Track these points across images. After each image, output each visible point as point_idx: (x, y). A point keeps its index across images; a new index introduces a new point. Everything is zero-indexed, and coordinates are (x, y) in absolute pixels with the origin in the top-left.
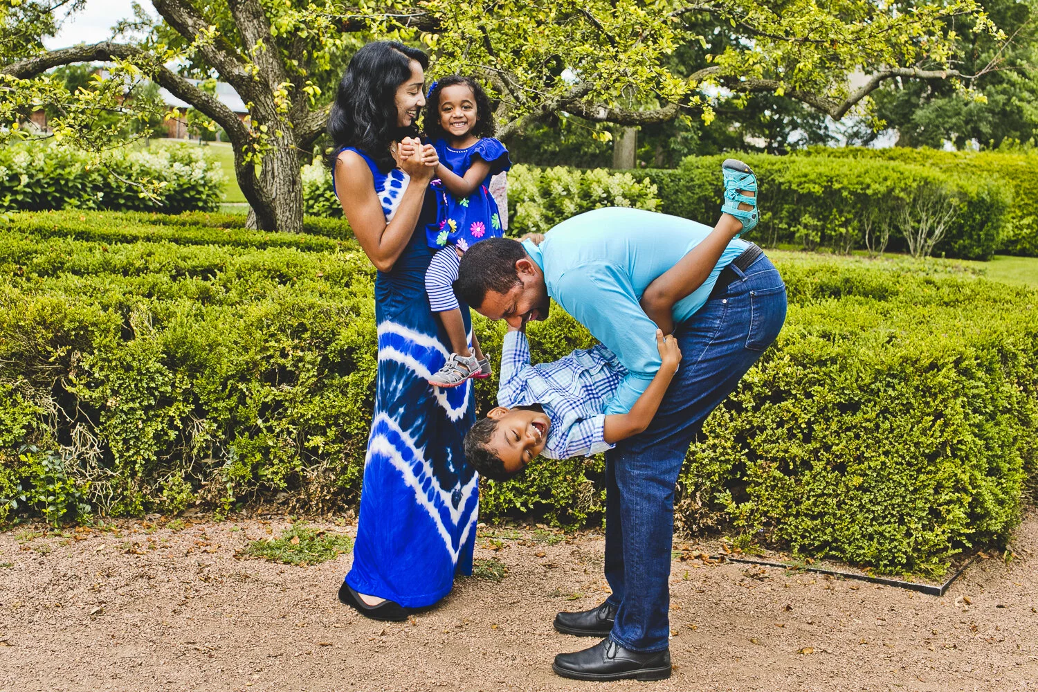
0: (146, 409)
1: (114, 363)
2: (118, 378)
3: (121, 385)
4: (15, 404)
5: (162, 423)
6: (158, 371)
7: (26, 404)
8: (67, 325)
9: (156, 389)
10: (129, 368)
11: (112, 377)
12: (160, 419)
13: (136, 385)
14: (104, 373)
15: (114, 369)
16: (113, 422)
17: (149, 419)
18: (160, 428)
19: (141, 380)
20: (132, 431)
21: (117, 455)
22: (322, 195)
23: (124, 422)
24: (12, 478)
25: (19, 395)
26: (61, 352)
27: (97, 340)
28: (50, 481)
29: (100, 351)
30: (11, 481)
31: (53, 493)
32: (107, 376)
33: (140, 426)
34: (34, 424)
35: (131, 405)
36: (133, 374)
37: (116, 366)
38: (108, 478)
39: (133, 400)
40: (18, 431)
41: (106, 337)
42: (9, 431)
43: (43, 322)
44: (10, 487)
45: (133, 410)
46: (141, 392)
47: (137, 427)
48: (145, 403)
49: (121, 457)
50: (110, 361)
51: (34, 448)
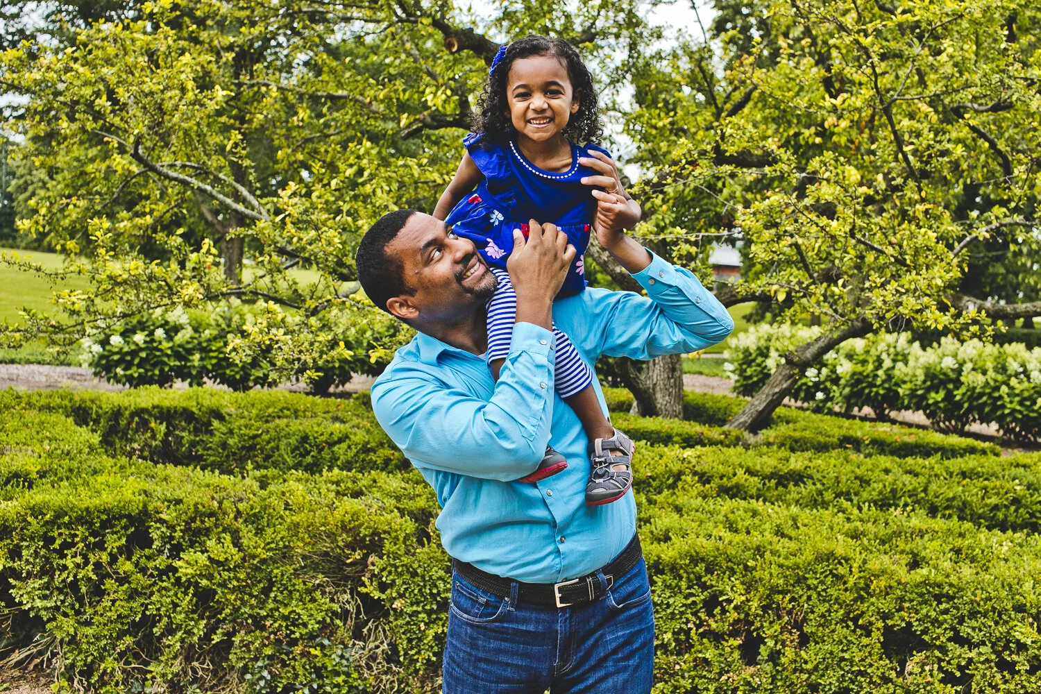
0: (429, 613)
1: (400, 570)
2: (404, 583)
3: (406, 589)
4: (313, 600)
5: (443, 625)
6: (440, 578)
7: (323, 601)
8: (363, 532)
9: (439, 594)
10: (414, 574)
11: (398, 582)
12: (441, 623)
13: (420, 590)
14: (391, 577)
15: (400, 575)
16: (400, 622)
17: (431, 622)
18: (440, 631)
19: (425, 586)
20: (414, 633)
21: (402, 653)
22: (754, 360)
23: (408, 623)
24: (307, 667)
25: (318, 593)
26: (357, 555)
27: (388, 546)
28: (337, 674)
29: (388, 557)
30: (306, 669)
31: (338, 685)
32: (394, 581)
33: (422, 629)
34: (328, 620)
35: (415, 608)
36: (417, 579)
37: (403, 571)
38: (394, 673)
39: (417, 603)
40: (313, 626)
41: (395, 544)
42: (305, 625)
43: (344, 528)
44: (304, 675)
45: (416, 613)
46: (425, 597)
47: (419, 629)
48: (428, 607)
49: (406, 654)
50: (398, 567)
51: (326, 642)
